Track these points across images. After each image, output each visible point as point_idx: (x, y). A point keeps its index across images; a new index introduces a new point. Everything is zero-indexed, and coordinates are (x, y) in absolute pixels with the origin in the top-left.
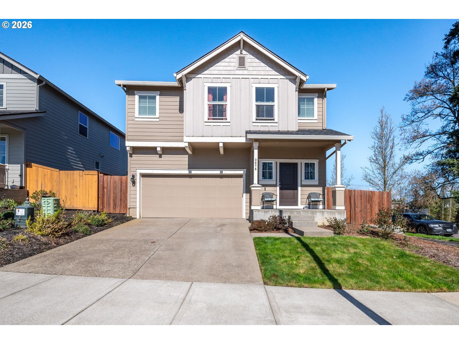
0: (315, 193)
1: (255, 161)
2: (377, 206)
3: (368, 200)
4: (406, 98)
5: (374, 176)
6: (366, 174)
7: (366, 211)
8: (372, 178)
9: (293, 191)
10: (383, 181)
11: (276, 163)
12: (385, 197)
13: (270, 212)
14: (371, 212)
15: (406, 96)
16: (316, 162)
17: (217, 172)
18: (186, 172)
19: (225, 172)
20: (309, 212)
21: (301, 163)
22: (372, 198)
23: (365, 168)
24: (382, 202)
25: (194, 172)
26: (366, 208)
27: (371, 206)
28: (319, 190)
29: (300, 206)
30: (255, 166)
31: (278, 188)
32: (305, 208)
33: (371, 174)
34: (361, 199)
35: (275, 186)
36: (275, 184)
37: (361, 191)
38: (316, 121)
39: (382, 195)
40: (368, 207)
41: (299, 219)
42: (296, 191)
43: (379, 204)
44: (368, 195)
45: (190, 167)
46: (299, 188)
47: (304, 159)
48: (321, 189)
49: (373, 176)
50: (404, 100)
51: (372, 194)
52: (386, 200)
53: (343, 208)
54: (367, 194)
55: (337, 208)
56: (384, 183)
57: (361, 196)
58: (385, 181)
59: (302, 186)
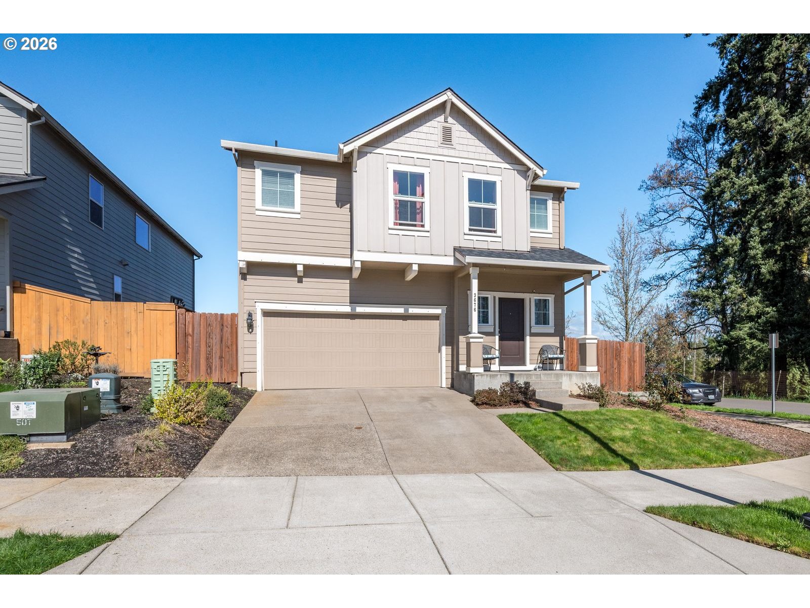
0: (549, 345)
1: (473, 298)
2: (627, 363)
3: (616, 356)
4: (642, 186)
5: (612, 315)
6: (601, 312)
7: (613, 371)
8: (607, 318)
9: (517, 342)
10: (624, 324)
11: (494, 297)
12: (637, 350)
13: (499, 376)
14: (620, 374)
15: (642, 184)
16: (551, 298)
17: (400, 310)
18: (347, 309)
19: (413, 310)
20: (553, 375)
21: (530, 299)
22: (620, 352)
23: (598, 302)
24: (634, 358)
25: (360, 309)
26: (613, 367)
27: (619, 364)
28: (554, 341)
29: (529, 367)
30: (473, 305)
31: (497, 338)
32: (538, 370)
33: (608, 312)
34: (606, 354)
35: (493, 334)
36: (493, 331)
37: (606, 341)
38: (550, 236)
39: (633, 348)
40: (615, 366)
41: (542, 387)
42: (523, 342)
43: (629, 360)
44: (615, 347)
45: (354, 301)
46: (528, 338)
47: (534, 293)
48: (557, 339)
49: (610, 315)
50: (639, 189)
51: (620, 346)
52: (638, 355)
53: (595, 369)
54: (613, 346)
55: (588, 369)
56: (626, 327)
57: (606, 348)
58: (627, 324)
59: (532, 335)
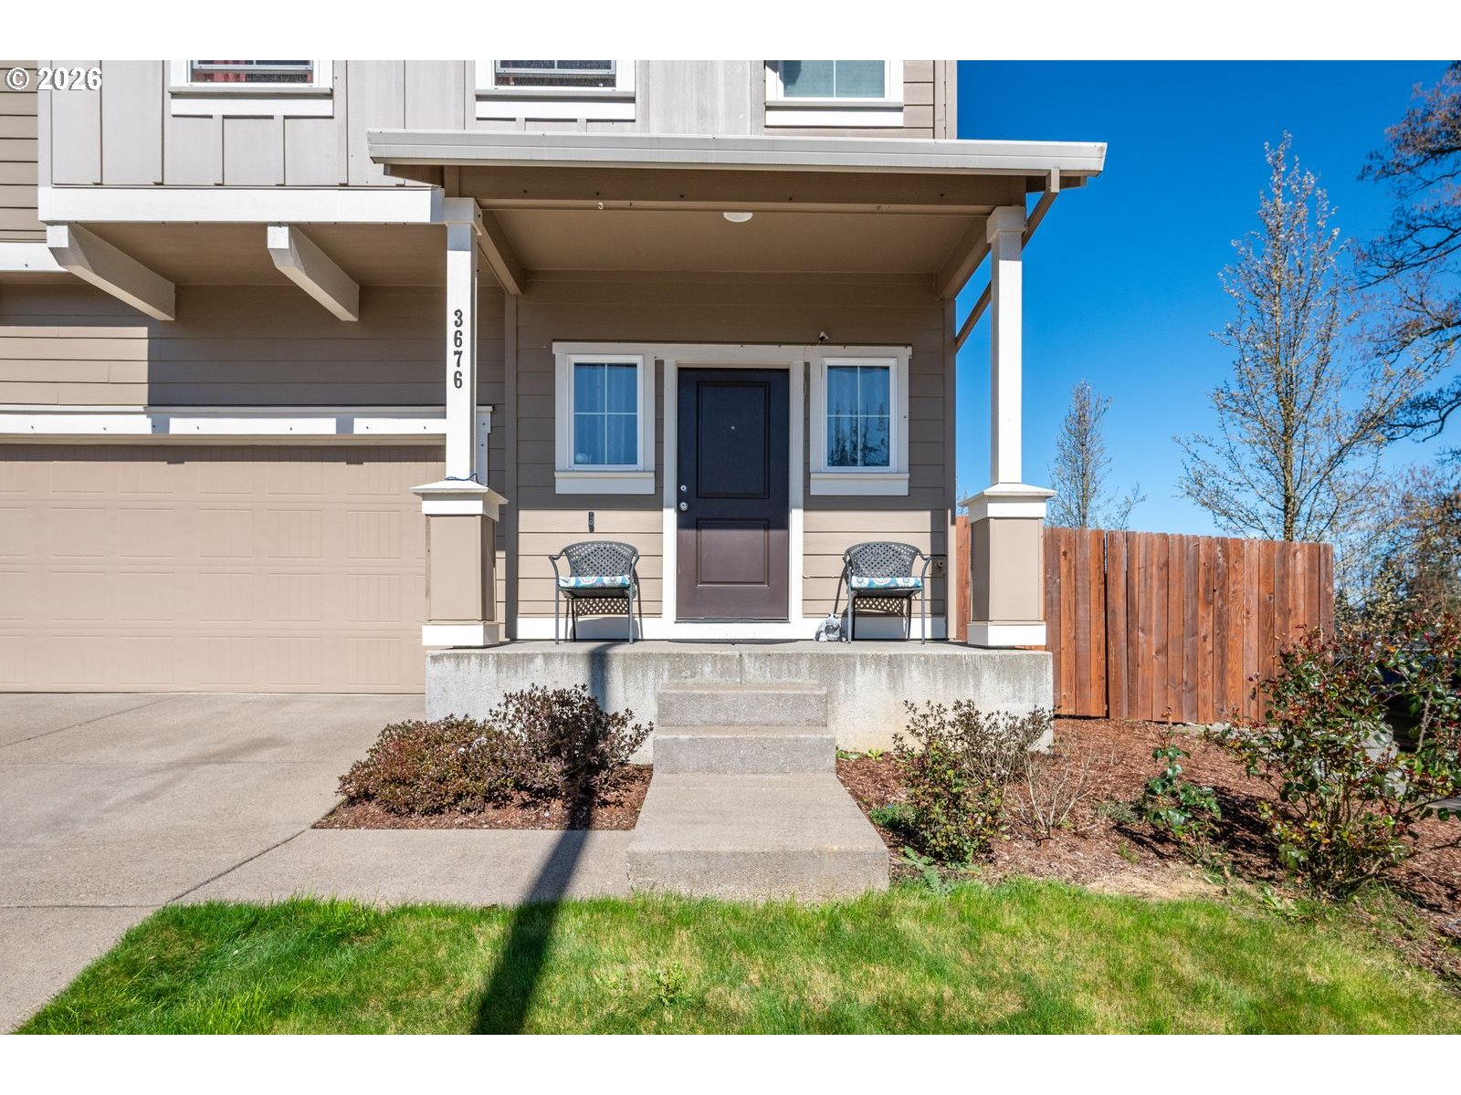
0: (887, 545)
1: (451, 329)
2: (1254, 619)
3: (1206, 591)
5: (1237, 477)
6: (1199, 467)
7: (1194, 647)
8: (1224, 486)
9: (760, 533)
10: (1280, 502)
11: (659, 365)
12: (1299, 569)
14: (1223, 657)
16: (896, 361)
17: (321, 426)
18: (139, 426)
19: (370, 426)
21: (807, 365)
22: (1226, 576)
23: (1192, 439)
24: (1284, 600)
25: (183, 426)
26: (1195, 633)
27: (1222, 623)
28: (911, 528)
29: (801, 625)
30: (451, 360)
31: (669, 517)
33: (1222, 465)
34: (1166, 583)
35: (652, 502)
36: (652, 491)
37: (1165, 537)
38: (896, 119)
39: (1284, 560)
40: (1206, 627)
42: (781, 533)
43: (1266, 608)
44: (1202, 560)
46: (797, 517)
47: (822, 341)
48: (923, 519)
49: (1231, 476)
51: (1226, 556)
52: (1301, 589)
53: (1037, 635)
54: (1197, 556)
56: (1285, 509)
57: (1167, 564)
58: (1288, 499)
59: (813, 503)
